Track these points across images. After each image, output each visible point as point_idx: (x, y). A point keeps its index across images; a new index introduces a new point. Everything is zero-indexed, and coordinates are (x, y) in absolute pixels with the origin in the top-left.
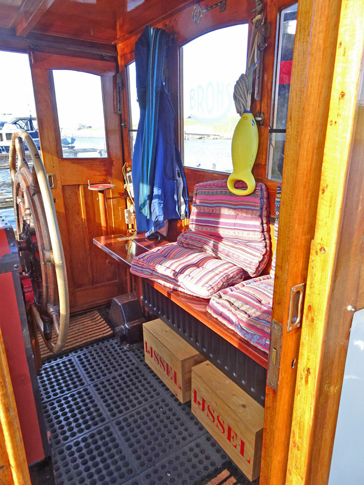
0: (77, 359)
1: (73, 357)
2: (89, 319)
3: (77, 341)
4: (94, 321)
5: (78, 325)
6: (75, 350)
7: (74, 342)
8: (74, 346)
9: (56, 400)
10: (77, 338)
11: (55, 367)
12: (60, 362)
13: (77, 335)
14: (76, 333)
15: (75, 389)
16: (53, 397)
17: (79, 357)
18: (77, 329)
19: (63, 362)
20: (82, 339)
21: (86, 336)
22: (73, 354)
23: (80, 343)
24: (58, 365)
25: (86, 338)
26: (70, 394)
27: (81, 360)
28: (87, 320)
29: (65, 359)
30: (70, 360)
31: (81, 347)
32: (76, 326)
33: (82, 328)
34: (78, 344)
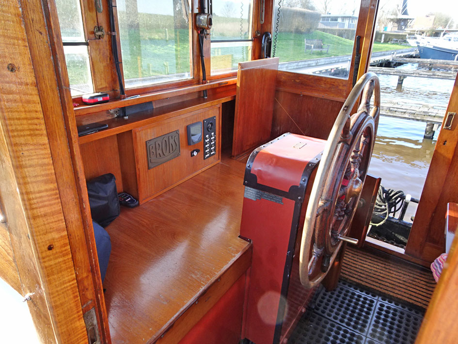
0: (378, 306)
1: (378, 302)
2: (424, 280)
3: (394, 291)
4: (428, 285)
5: (408, 277)
6: (384, 297)
7: (389, 289)
8: (386, 292)
9: (332, 322)
10: (396, 288)
11: (356, 297)
12: (363, 296)
13: (398, 285)
14: (399, 283)
15: (352, 329)
16: (332, 318)
17: (382, 305)
18: (404, 279)
19: (365, 299)
20: (399, 293)
21: (405, 293)
22: (380, 299)
23: (395, 295)
24: (359, 296)
25: (405, 295)
26: (345, 328)
27: (381, 309)
28: (422, 279)
29: (370, 297)
30: (372, 301)
31: (391, 299)
32: (405, 276)
33: (409, 283)
34: (392, 294)
